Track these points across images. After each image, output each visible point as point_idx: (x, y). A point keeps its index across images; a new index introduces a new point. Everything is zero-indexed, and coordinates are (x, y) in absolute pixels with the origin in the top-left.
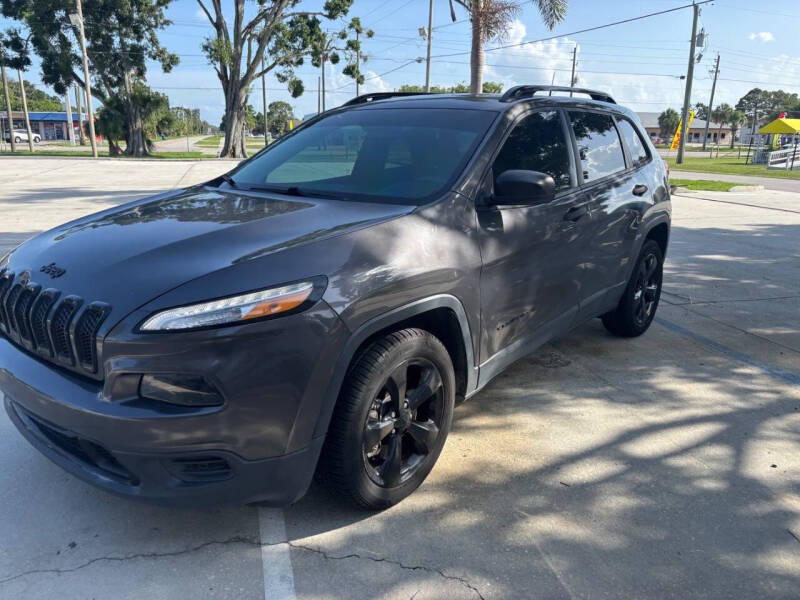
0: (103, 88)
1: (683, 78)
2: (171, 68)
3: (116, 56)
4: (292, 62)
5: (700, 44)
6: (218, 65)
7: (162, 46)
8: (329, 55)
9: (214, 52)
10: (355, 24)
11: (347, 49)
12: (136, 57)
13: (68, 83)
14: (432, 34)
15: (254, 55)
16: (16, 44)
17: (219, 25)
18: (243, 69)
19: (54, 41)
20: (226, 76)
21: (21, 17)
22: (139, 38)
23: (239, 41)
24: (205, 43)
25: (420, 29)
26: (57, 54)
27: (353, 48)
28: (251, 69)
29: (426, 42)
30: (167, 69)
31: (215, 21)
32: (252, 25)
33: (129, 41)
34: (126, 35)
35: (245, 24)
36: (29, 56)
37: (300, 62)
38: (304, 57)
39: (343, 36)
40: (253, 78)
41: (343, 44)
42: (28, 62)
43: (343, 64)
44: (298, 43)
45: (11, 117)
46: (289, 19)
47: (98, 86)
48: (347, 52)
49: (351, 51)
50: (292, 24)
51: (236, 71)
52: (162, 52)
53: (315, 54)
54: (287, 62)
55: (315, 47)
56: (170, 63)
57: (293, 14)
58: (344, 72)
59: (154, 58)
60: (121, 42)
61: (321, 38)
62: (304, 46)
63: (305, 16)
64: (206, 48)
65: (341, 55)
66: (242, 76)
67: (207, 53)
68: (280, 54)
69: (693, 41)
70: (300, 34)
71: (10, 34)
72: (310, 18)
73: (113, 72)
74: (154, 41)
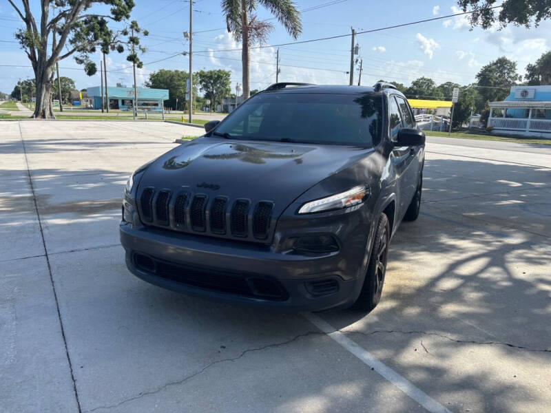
1: (348, 73)
4: (87, 50)
5: (357, 53)
6: (28, 49)
8: (116, 46)
9: (25, 39)
10: (134, 26)
11: (129, 43)
14: (192, 37)
15: (57, 43)
17: (28, 20)
20: (35, 58)
23: (45, 32)
24: (18, 33)
25: (184, 33)
27: (134, 42)
28: (55, 53)
31: (24, 17)
32: (55, 21)
35: (49, 20)
37: (93, 50)
38: (96, 46)
39: (125, 33)
40: (57, 60)
43: (127, 53)
44: (91, 36)
46: (84, 19)
48: (129, 45)
49: (131, 45)
50: (86, 22)
51: (43, 54)
53: (105, 45)
54: (83, 49)
55: (105, 40)
57: (87, 16)
58: (128, 59)
61: (109, 34)
62: (96, 39)
63: (96, 17)
64: (18, 36)
65: (125, 47)
66: (48, 58)
67: (20, 40)
68: (78, 43)
69: (352, 51)
70: (92, 29)
72: (99, 19)
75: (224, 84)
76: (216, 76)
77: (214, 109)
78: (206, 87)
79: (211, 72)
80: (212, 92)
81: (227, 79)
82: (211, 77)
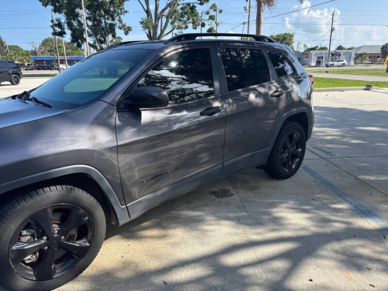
0: (97, 44)
2: (128, 33)
3: (103, 29)
4: (182, 28)
6: (147, 31)
7: (124, 23)
8: (200, 23)
9: (145, 24)
10: (214, 7)
11: (209, 20)
12: (111, 29)
13: (83, 42)
14: (251, 9)
15: (163, 25)
16: (59, 25)
17: (148, 12)
18: (159, 32)
19: (75, 24)
20: (151, 35)
21: (62, 12)
22: (113, 20)
23: (157, 18)
24: (141, 20)
25: (244, 8)
26: (77, 29)
27: (212, 19)
28: (162, 32)
29: (248, 14)
30: (126, 33)
31: (146, 9)
32: (163, 10)
33: (109, 22)
34: (108, 19)
36: (65, 31)
37: (187, 27)
38: (188, 24)
39: (208, 13)
40: (163, 36)
41: (207, 17)
42: (65, 33)
43: (207, 27)
44: (185, 18)
45: (59, 59)
46: (181, 6)
47: (94, 43)
48: (209, 21)
49: (211, 21)
50: (182, 9)
51: (155, 33)
52: (124, 26)
53: (194, 23)
54: (179, 28)
55: (193, 20)
56: (127, 30)
57: (183, 4)
58: (207, 32)
59: (121, 29)
60: (105, 22)
61: (196, 15)
62: (188, 19)
63: (188, 4)
64: (141, 23)
65: (206, 23)
66: (158, 35)
67: (142, 25)
68: (176, 24)
70: (186, 13)
71: (57, 20)
72: (191, 5)
73: (102, 36)
74: (120, 21)
75: (288, 44)
76: (282, 38)
79: (278, 36)
81: (291, 40)
82: (278, 39)
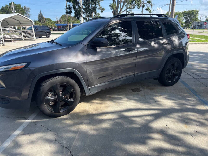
0: (87, 17)
2: (103, 11)
3: (90, 10)
4: (132, 8)
6: (113, 10)
7: (101, 6)
8: (142, 5)
9: (112, 7)
11: (147, 3)
12: (95, 9)
13: (80, 16)
15: (122, 7)
16: (69, 8)
18: (119, 11)
19: (77, 7)
20: (114, 13)
21: (71, 2)
22: (96, 5)
23: (118, 4)
24: (110, 5)
26: (77, 10)
27: (149, 3)
28: (121, 10)
30: (102, 12)
33: (93, 6)
34: (93, 4)
36: (72, 11)
37: (134, 8)
38: (135, 6)
40: (121, 13)
42: (72, 12)
43: (145, 7)
44: (134, 3)
45: (68, 25)
47: (86, 17)
49: (148, 4)
51: (117, 11)
52: (101, 8)
53: (138, 5)
54: (130, 8)
55: (138, 3)
56: (102, 10)
58: (145, 10)
59: (99, 9)
60: (92, 6)
62: (135, 3)
64: (110, 6)
65: (145, 5)
66: (118, 13)
67: (110, 7)
68: (128, 6)
71: (68, 6)
73: (90, 13)
74: (99, 5)
75: (195, 16)
76: (191, 13)
77: (188, 28)
78: (186, 18)
79: (189, 11)
80: (189, 20)
81: (196, 14)
82: (189, 14)
